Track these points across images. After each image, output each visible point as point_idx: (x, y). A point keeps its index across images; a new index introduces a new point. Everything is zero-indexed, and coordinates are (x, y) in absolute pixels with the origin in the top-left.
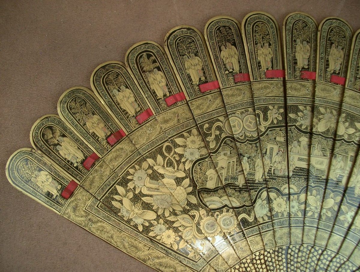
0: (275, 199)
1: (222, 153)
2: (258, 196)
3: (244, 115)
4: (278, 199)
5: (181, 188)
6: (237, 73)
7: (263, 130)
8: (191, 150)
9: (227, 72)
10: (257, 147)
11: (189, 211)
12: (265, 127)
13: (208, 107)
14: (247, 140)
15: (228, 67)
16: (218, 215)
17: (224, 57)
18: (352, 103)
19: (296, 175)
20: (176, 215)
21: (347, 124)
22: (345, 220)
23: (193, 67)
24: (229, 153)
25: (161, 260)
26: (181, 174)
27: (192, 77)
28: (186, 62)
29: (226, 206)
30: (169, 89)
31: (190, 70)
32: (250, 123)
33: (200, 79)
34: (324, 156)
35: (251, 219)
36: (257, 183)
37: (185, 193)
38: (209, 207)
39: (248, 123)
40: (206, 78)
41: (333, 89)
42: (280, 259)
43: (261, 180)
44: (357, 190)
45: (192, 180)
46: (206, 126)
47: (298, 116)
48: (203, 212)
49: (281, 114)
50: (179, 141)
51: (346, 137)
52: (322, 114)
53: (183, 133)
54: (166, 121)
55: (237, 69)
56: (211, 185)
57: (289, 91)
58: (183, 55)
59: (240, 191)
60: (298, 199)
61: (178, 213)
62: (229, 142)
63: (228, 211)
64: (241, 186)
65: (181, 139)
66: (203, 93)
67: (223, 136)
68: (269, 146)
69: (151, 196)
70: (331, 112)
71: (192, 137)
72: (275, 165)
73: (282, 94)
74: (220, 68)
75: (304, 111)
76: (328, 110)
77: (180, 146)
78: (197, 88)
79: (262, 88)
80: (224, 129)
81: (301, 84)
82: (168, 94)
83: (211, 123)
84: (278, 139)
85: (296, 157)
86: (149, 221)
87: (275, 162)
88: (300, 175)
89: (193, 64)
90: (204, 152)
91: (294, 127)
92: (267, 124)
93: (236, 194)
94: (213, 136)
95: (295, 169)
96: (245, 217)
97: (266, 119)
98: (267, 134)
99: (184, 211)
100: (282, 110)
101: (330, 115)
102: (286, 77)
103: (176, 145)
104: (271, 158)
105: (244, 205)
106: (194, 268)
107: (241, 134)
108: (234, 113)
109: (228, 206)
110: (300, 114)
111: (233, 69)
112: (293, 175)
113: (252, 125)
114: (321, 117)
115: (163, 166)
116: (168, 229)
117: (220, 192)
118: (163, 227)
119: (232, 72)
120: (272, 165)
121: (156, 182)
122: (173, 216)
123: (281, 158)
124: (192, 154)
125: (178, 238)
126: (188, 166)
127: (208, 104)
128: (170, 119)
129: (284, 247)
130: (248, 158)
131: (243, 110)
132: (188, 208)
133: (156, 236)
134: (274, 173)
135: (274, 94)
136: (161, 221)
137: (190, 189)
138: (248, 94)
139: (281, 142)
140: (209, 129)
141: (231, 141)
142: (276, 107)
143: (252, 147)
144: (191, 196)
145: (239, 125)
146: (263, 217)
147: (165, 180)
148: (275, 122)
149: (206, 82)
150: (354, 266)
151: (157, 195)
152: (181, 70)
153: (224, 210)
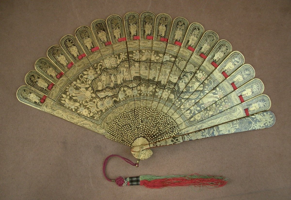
0: (127, 90)
1: (103, 75)
2: (120, 90)
3: (110, 58)
4: (128, 90)
5: (88, 91)
6: (106, 42)
7: (119, 63)
8: (91, 76)
9: (102, 42)
10: (117, 70)
11: (92, 100)
12: (119, 62)
13: (96, 57)
14: (113, 68)
15: (102, 40)
16: (104, 100)
17: (100, 36)
18: (157, 46)
19: (135, 79)
20: (87, 102)
21: (155, 55)
22: (158, 95)
23: (88, 42)
24: (106, 74)
25: (83, 122)
26: (88, 86)
27: (88, 47)
28: (85, 41)
29: (107, 96)
30: (79, 53)
31: (87, 44)
32: (113, 61)
33: (91, 47)
34: (147, 70)
35: (118, 100)
36: (119, 85)
37: (90, 93)
38: (100, 97)
39: (112, 61)
40: (93, 46)
41: (148, 42)
42: (132, 114)
43: (120, 83)
44: (163, 82)
45: (92, 88)
46: (96, 65)
47: (133, 55)
48: (98, 100)
49: (126, 56)
50: (85, 73)
51: (155, 61)
52: (144, 53)
53: (87, 69)
54: (79, 66)
55: (106, 40)
56: (100, 88)
57: (128, 46)
58: (83, 38)
59: (112, 89)
60: (137, 89)
61: (88, 101)
62: (105, 70)
63: (108, 98)
64: (112, 87)
65: (86, 72)
66: (93, 52)
67: (103, 68)
68: (122, 69)
69: (77, 96)
70: (148, 52)
71: (90, 70)
72: (125, 76)
73: (126, 47)
74: (99, 41)
75: (136, 53)
76: (146, 51)
77: (86, 75)
78: (90, 50)
79: (117, 46)
80: (103, 65)
81: (134, 42)
82: (79, 55)
83: (97, 64)
84: (125, 66)
85: (134, 72)
86: (77, 107)
87: (125, 75)
88: (136, 79)
89: (88, 41)
90: (96, 75)
91: (132, 60)
92: (120, 60)
93: (110, 90)
94: (99, 69)
95: (134, 77)
96: (116, 99)
97: (119, 58)
98: (121, 65)
99: (90, 100)
100: (126, 54)
101: (147, 53)
102: (127, 40)
103: (84, 75)
104: (123, 74)
105: (115, 95)
106: (97, 123)
107: (110, 66)
108: (106, 58)
109: (108, 96)
110: (134, 54)
111: (104, 41)
112: (133, 79)
113: (114, 62)
114: (143, 54)
115: (80, 84)
116: (85, 108)
117: (104, 90)
118: (83, 108)
119: (104, 42)
120: (124, 77)
121: (78, 90)
122: (86, 103)
123: (127, 73)
124: (91, 77)
125: (89, 112)
126: (90, 82)
127: (95, 56)
128: (81, 65)
129: (133, 109)
130: (114, 75)
131: (110, 56)
132: (92, 99)
133: (80, 112)
134: (125, 80)
135: (122, 48)
136: (82, 106)
137: (92, 91)
138: (111, 50)
139: (127, 67)
140: (97, 66)
141: (106, 70)
142: (124, 53)
143: (115, 71)
144: (92, 94)
145: (109, 63)
146: (122, 98)
147: (81, 89)
148: (124, 59)
149: (94, 47)
150: (164, 113)
151: (79, 95)
152: (83, 44)
153: (107, 97)
